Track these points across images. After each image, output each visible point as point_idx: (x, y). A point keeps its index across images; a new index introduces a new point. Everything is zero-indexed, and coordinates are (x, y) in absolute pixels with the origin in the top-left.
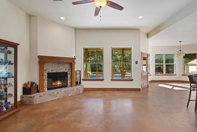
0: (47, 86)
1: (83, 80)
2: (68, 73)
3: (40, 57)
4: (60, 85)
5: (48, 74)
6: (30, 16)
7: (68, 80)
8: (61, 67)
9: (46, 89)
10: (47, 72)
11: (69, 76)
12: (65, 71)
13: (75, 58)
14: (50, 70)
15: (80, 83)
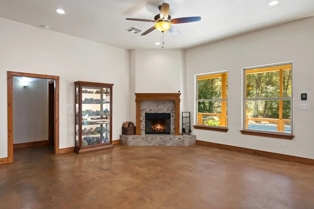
0: (144, 129)
1: (196, 127)
2: (171, 114)
3: (137, 95)
4: (160, 129)
5: (147, 114)
6: (130, 51)
7: (172, 126)
8: (161, 107)
9: (144, 133)
10: (144, 112)
11: (172, 119)
12: (167, 112)
13: (180, 94)
14: (149, 110)
15: (190, 131)
